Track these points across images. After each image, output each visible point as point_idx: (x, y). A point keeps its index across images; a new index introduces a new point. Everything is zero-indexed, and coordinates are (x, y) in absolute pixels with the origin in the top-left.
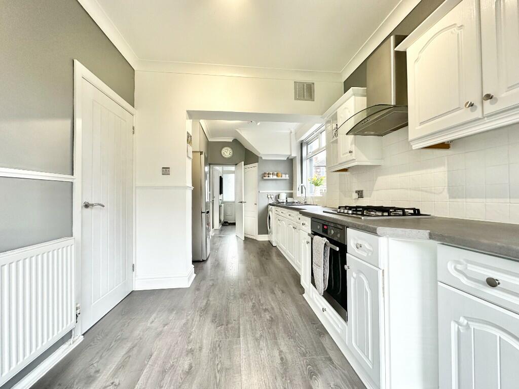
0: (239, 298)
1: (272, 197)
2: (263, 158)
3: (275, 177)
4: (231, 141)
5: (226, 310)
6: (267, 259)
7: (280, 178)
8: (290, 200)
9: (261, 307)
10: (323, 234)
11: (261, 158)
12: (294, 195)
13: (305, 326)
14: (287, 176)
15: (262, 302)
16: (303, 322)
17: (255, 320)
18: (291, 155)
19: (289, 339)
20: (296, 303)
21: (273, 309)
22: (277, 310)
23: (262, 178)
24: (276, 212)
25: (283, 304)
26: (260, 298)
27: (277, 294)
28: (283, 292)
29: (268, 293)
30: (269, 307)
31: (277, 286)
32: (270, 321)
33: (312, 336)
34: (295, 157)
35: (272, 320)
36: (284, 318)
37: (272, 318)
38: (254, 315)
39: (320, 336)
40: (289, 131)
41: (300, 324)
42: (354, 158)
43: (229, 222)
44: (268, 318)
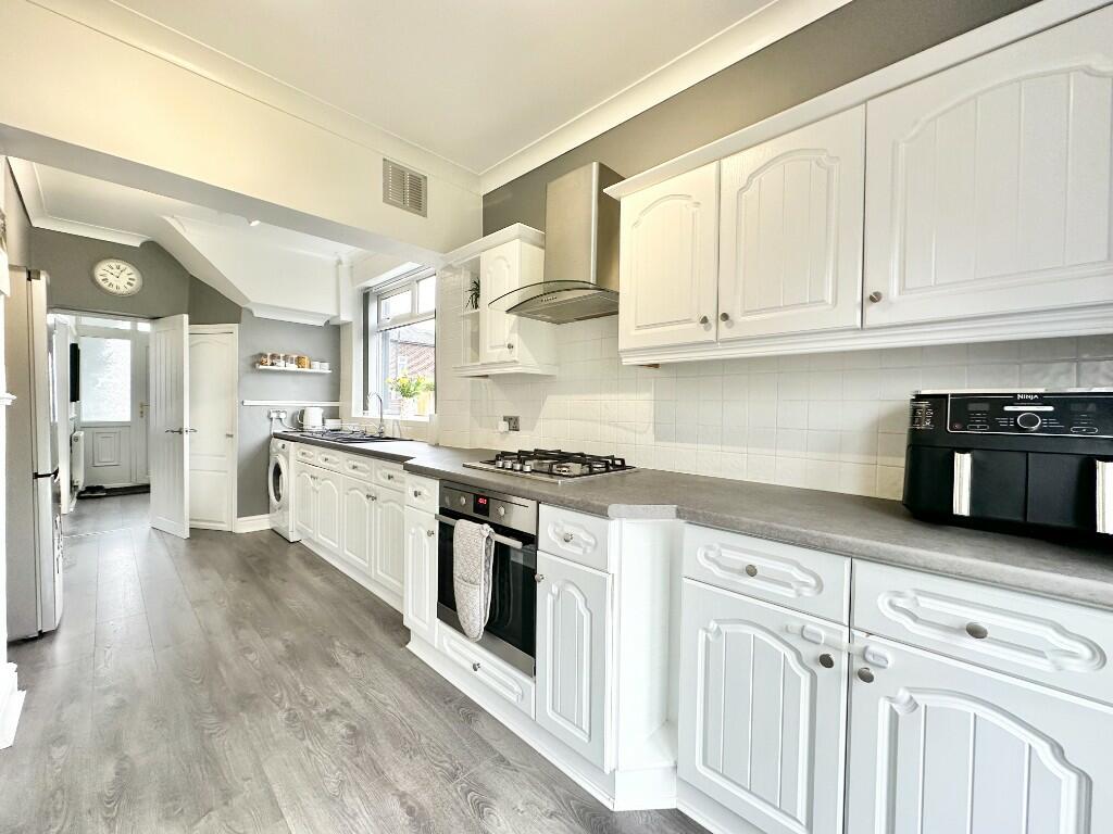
0: (237, 715)
1: (283, 416)
2: (256, 315)
3: (293, 367)
4: (137, 244)
5: (207, 761)
6: (284, 580)
7: (307, 370)
8: (331, 424)
9: (314, 712)
10: (477, 516)
11: (251, 312)
12: (342, 412)
13: (434, 714)
14: (326, 365)
15: (310, 699)
16: (428, 707)
17: (309, 751)
18: (339, 316)
19: (411, 757)
20: (398, 670)
21: (347, 704)
22: (359, 705)
23: (254, 366)
24: (303, 458)
25: (369, 682)
26: (302, 688)
27: (343, 664)
28: (358, 655)
29: (320, 670)
30: (335, 704)
31: (337, 643)
32: (349, 737)
33: (455, 730)
34: (348, 324)
35: (355, 734)
36: (384, 716)
37: (352, 728)
38: (303, 739)
39: (470, 722)
40: (336, 258)
41: (422, 714)
42: (516, 359)
43: (107, 486)
44: (343, 731)
